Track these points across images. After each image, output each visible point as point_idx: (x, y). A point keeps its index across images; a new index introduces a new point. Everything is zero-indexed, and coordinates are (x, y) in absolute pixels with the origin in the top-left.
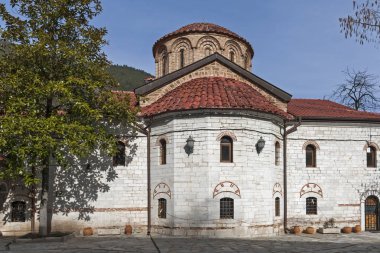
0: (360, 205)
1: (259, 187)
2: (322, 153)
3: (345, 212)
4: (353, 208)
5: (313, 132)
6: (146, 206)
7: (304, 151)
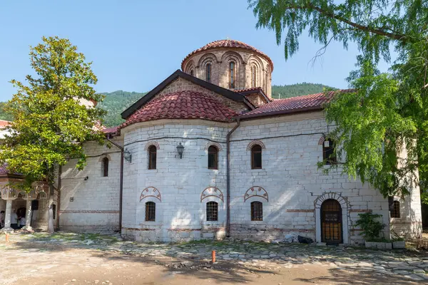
0: (314, 211)
1: (181, 191)
2: (268, 152)
3: (296, 219)
4: (304, 214)
5: (258, 131)
6: (118, 209)
7: (249, 153)
